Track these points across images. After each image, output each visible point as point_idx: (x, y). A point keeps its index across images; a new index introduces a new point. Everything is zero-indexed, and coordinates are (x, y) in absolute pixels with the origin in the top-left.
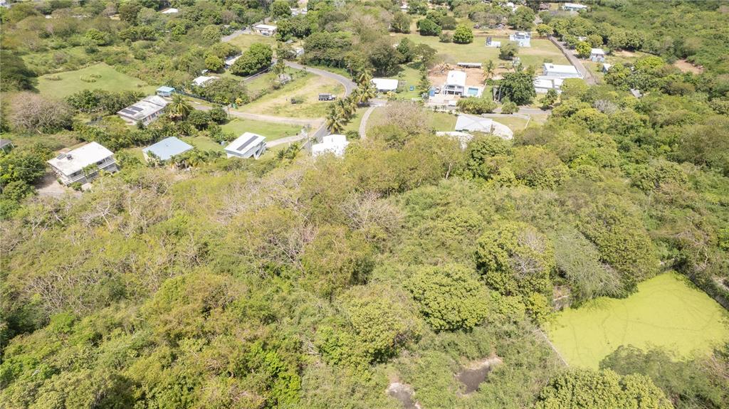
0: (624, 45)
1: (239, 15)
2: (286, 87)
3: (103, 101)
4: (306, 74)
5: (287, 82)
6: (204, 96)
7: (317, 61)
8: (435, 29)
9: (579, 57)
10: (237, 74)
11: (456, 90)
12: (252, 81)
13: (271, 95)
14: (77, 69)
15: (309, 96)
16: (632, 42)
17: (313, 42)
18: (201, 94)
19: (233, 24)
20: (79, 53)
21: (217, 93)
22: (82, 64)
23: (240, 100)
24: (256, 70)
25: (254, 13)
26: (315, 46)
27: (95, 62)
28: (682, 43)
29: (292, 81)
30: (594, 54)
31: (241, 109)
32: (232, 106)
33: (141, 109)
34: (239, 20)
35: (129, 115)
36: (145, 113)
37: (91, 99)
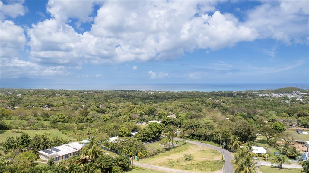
1: (140, 116)
3: (32, 142)
4: (186, 143)
5: (174, 147)
6: (114, 150)
12: (148, 145)
13: (164, 154)
14: (38, 130)
15: (195, 156)
18: (112, 147)
21: (124, 147)
22: (43, 128)
23: (142, 154)
24: (151, 138)
25: (148, 117)
26: (190, 127)
27: (52, 128)
29: (177, 146)
31: (141, 161)
32: (134, 158)
33: (60, 150)
34: (140, 118)
35: (47, 154)
36: (60, 154)
37: (25, 141)
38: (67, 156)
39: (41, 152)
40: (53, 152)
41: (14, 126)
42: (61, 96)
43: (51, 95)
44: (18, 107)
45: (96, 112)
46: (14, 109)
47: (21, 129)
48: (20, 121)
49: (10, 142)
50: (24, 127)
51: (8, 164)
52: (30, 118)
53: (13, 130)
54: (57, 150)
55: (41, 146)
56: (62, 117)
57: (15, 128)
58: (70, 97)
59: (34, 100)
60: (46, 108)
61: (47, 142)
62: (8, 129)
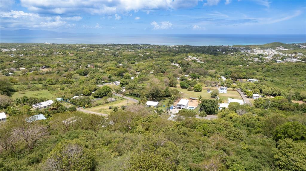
0: (271, 93)
1: (109, 78)
2: (112, 103)
3: (29, 100)
4: (123, 99)
7: (130, 94)
8: (187, 86)
9: (248, 97)
10: (95, 97)
11: (182, 107)
13: (103, 105)
14: (34, 91)
16: (275, 93)
17: (129, 86)
19: (106, 81)
20: (40, 86)
22: (37, 89)
23: (88, 105)
24: (102, 96)
25: (116, 78)
26: (130, 88)
27: (43, 89)
28: (299, 94)
29: (116, 101)
30: (254, 96)
31: (86, 109)
32: (83, 108)
33: (42, 104)
34: (109, 79)
35: (36, 106)
36: (42, 106)
37: (25, 100)
38: (45, 107)
39: (33, 105)
40: (38, 105)
41: (19, 89)
42: (59, 54)
43: (49, 54)
44: (22, 69)
45: (78, 74)
46: (19, 70)
47: (24, 91)
48: (23, 86)
49: (18, 100)
50: (25, 89)
51: (18, 110)
52: (29, 83)
53: (19, 92)
54: (41, 104)
55: (33, 102)
56: (51, 81)
57: (20, 91)
58: (66, 56)
59: (35, 60)
60: (44, 68)
61: (36, 100)
62: (16, 92)
